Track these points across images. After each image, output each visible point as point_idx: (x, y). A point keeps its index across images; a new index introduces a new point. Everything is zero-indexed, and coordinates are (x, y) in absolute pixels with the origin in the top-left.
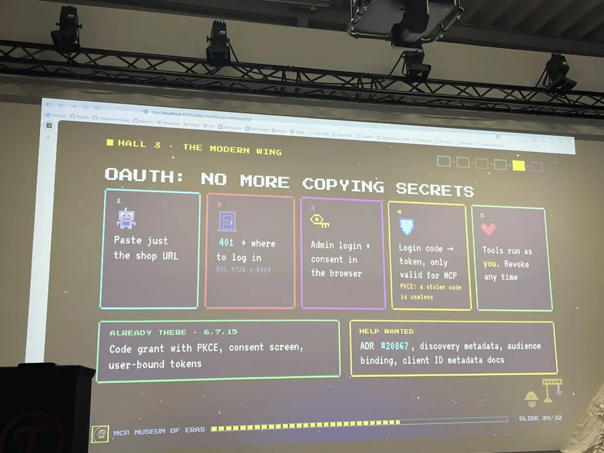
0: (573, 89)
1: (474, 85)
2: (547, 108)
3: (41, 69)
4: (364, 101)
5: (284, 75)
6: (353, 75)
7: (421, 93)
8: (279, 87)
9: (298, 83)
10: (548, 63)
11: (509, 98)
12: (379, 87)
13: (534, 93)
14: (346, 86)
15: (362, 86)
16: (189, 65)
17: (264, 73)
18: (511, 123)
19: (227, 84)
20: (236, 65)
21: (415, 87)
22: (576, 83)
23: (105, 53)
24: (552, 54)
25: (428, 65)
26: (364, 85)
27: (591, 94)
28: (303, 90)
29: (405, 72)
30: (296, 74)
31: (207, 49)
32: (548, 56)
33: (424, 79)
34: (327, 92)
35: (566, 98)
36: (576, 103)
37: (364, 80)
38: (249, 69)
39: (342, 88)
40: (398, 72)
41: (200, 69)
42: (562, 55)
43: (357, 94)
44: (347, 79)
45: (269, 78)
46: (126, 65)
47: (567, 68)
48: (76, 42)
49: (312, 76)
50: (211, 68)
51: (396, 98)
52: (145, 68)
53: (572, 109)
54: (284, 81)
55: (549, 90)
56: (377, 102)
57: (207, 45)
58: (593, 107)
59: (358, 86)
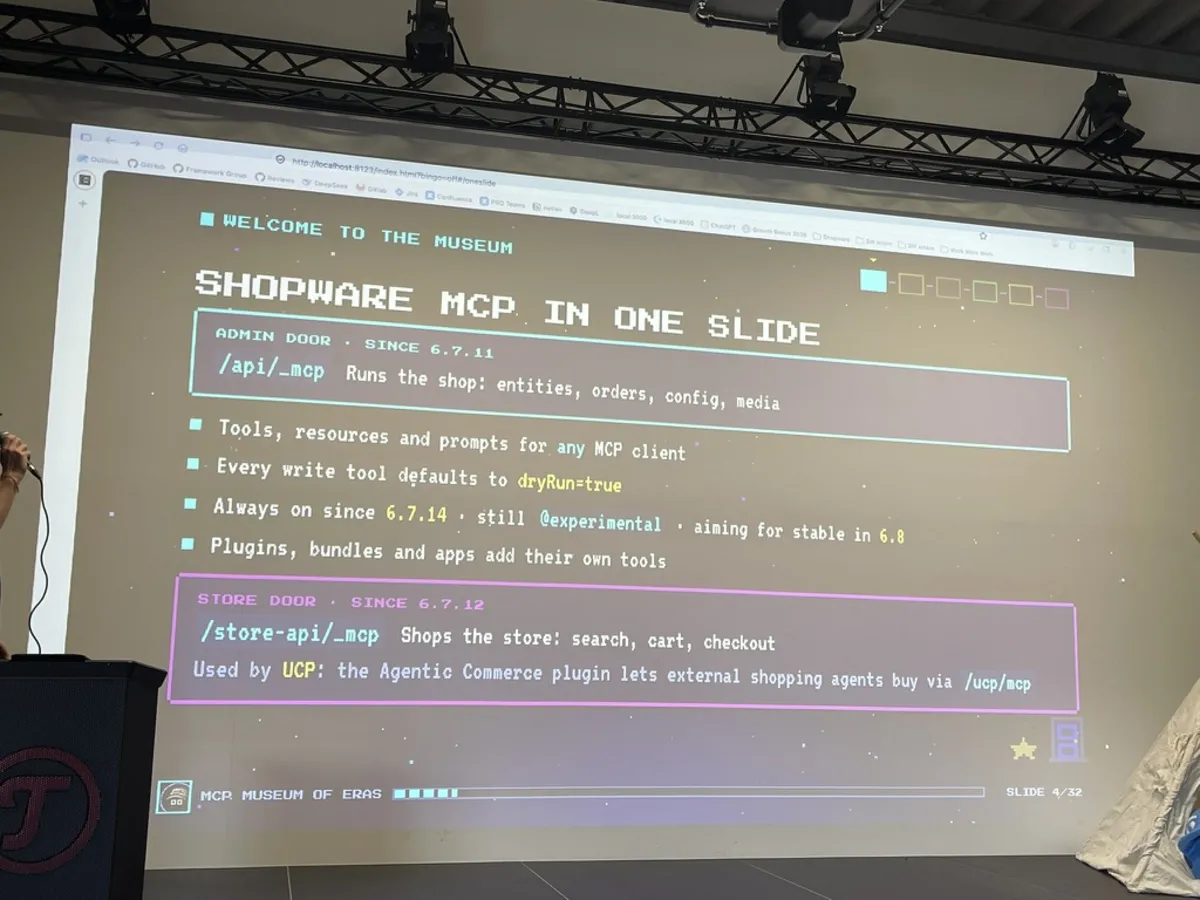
0: (1137, 145)
1: (940, 130)
2: (1083, 183)
3: (70, 65)
4: (719, 154)
5: (561, 95)
6: (700, 101)
7: (835, 143)
8: (550, 120)
9: (589, 113)
10: (1088, 91)
11: (1009, 158)
12: (751, 128)
13: (1057, 150)
14: (684, 122)
15: (717, 124)
16: (371, 68)
17: (521, 90)
18: (1011, 210)
19: (446, 109)
20: (466, 71)
21: (823, 131)
22: (1142, 134)
23: (202, 37)
24: (1099, 74)
25: (850, 86)
26: (720, 122)
27: (1172, 157)
28: (599, 126)
29: (804, 99)
30: (584, 94)
31: (408, 37)
32: (1090, 77)
33: (842, 115)
34: (647, 133)
35: (1122, 163)
36: (1141, 175)
37: (721, 112)
38: (490, 81)
39: (677, 126)
40: (790, 98)
41: (391, 77)
42: (1119, 76)
43: (706, 139)
44: (688, 108)
45: (531, 101)
46: (244, 64)
47: (1124, 104)
48: (143, 13)
49: (618, 100)
50: (415, 76)
51: (784, 150)
52: (281, 71)
53: (1131, 186)
54: (561, 109)
55: (1087, 146)
56: (746, 156)
57: (409, 29)
58: (1174, 183)
59: (709, 122)
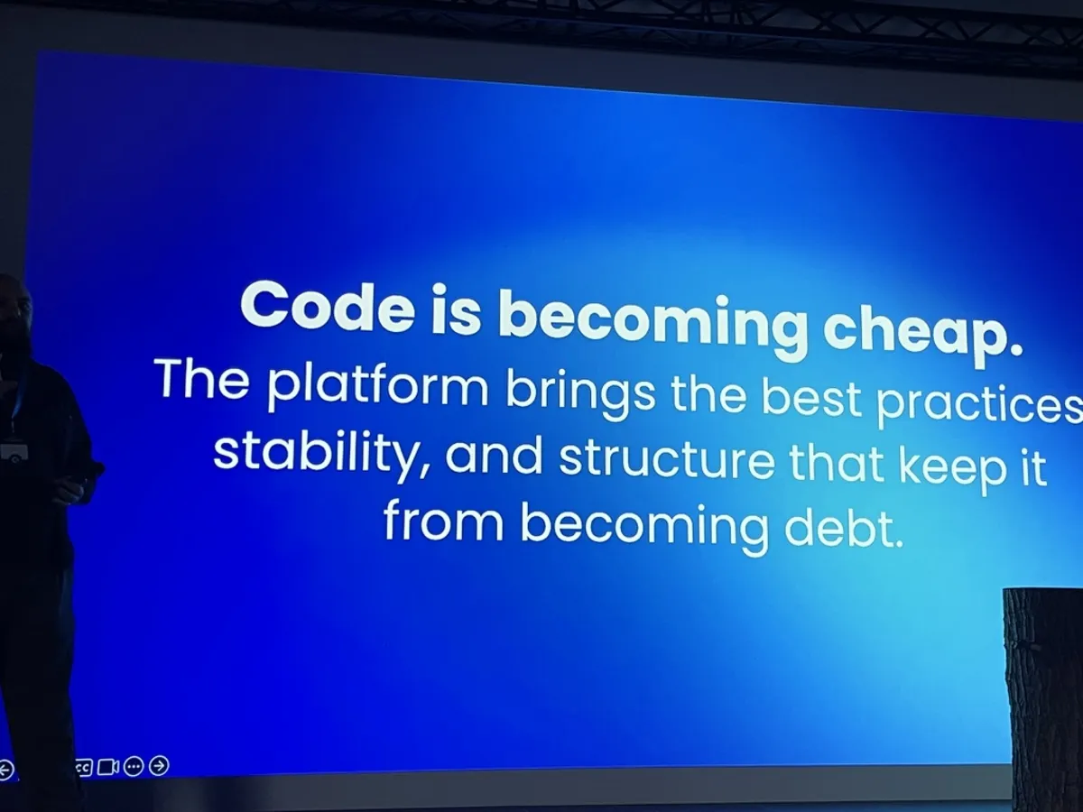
1: (956, 16)
7: (840, 34)
8: (534, 22)
11: (1037, 42)
12: (748, 21)
14: (676, 18)
15: (711, 19)
21: (827, 22)
26: (715, 17)
28: (586, 27)
34: (637, 31)
39: (668, 22)
43: (701, 34)
51: (785, 44)
54: (542, 10)
59: (702, 18)
